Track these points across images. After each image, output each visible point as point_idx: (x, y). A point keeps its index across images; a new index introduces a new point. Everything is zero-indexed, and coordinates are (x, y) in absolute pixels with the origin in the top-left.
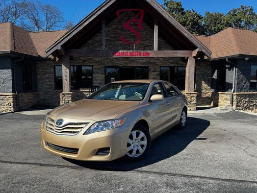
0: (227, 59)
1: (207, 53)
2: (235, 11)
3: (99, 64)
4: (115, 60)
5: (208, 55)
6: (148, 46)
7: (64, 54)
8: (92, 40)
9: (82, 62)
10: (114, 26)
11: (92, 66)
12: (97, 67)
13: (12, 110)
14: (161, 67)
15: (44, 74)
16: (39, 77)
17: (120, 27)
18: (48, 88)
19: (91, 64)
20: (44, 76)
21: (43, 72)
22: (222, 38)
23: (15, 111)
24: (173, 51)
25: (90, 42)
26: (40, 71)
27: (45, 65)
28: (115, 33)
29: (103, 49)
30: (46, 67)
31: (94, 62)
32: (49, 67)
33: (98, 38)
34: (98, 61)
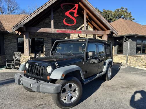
0: (125, 36)
4: (58, 35)
5: (116, 34)
7: (25, 30)
8: (43, 21)
9: (36, 36)
10: (58, 14)
12: (47, 39)
16: (5, 45)
17: (61, 15)
18: (12, 53)
19: (42, 37)
20: (10, 45)
21: (9, 42)
24: (95, 31)
26: (7, 41)
27: (11, 37)
28: (58, 18)
29: (52, 28)
30: (11, 39)
31: (44, 36)
32: (13, 39)
33: (47, 21)
34: (47, 36)
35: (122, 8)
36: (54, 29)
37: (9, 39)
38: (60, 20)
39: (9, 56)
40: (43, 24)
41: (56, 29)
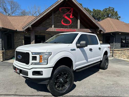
0: (111, 33)
1: (103, 31)
2: (106, 9)
5: (104, 32)
6: (73, 26)
9: (40, 33)
10: (56, 16)
11: (45, 36)
12: (48, 36)
13: (2, 60)
15: (18, 40)
16: (15, 41)
17: (59, 16)
19: (44, 35)
20: (18, 41)
21: (18, 38)
22: (106, 23)
23: (3, 60)
24: (87, 29)
25: (44, 23)
26: (16, 38)
28: (57, 19)
29: (52, 27)
30: (19, 36)
32: (21, 36)
33: (48, 21)
34: (48, 33)
35: (109, 7)
36: (54, 28)
37: (18, 36)
38: (58, 21)
40: (45, 24)
41: (56, 28)
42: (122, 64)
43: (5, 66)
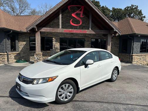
0: (129, 36)
1: (118, 32)
2: (128, 7)
3: (56, 37)
4: (66, 34)
6: (85, 27)
8: (53, 22)
9: (46, 35)
10: (65, 15)
14: (91, 39)
17: (69, 15)
18: (26, 50)
19: (51, 37)
20: (23, 43)
22: (124, 24)
23: (6, 64)
26: (21, 40)
27: (24, 36)
28: (66, 18)
29: (60, 28)
31: (53, 35)
32: (26, 37)
33: (56, 21)
34: (56, 35)
35: (132, 5)
36: (62, 29)
37: (23, 38)
38: (68, 21)
39: (23, 52)
40: (52, 24)
41: (64, 29)
42: (139, 71)
43: (7, 69)
